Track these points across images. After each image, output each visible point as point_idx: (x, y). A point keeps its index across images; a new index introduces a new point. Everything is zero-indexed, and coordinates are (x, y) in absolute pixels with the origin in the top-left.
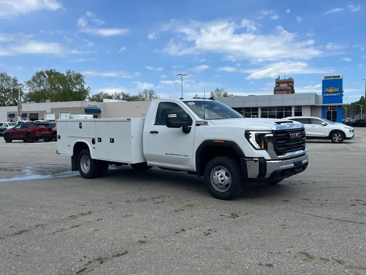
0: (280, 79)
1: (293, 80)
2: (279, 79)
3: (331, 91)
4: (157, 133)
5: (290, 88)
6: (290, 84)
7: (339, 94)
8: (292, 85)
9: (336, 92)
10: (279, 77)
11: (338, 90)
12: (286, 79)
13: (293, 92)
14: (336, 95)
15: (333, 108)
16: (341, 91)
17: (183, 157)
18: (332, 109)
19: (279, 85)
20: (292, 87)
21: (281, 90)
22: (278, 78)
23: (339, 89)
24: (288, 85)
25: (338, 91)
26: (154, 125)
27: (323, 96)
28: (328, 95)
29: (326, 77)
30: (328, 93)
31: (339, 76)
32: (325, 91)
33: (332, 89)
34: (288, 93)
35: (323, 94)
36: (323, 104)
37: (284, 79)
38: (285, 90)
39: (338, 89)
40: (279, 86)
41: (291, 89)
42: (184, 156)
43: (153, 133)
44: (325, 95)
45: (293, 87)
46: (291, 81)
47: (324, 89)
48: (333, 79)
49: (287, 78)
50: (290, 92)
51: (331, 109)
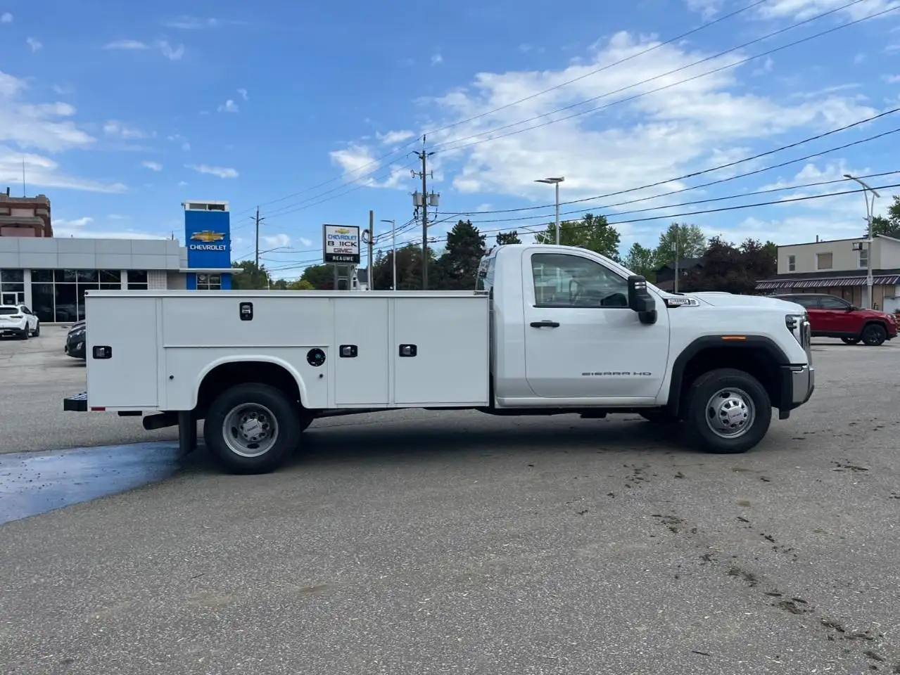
0: (11, 196)
1: (49, 202)
2: (8, 194)
3: (205, 238)
4: (556, 325)
5: (41, 221)
6: (40, 211)
7: (224, 246)
8: (47, 214)
9: (218, 242)
10: (8, 189)
11: (222, 238)
12: (27, 197)
13: (49, 233)
14: (218, 248)
15: (212, 278)
16: (227, 241)
17: (637, 376)
18: (210, 280)
19: (10, 210)
20: (48, 221)
21: (17, 226)
22: (6, 192)
23: (224, 235)
24: (36, 215)
25: (220, 240)
26: (534, 306)
27: (189, 249)
28: (199, 247)
29: (192, 205)
30: (200, 242)
31: (222, 207)
32: (192, 238)
33: (209, 235)
34: (38, 235)
35: (188, 245)
36: (189, 267)
37: (22, 196)
38: (31, 226)
39: (221, 236)
40: (9, 214)
41: (44, 225)
42: (640, 374)
43: (542, 327)
44: (193, 247)
45: (49, 219)
46: (45, 205)
47: (189, 232)
48: (209, 210)
49: (32, 195)
50: (43, 232)
51: (206, 280)
